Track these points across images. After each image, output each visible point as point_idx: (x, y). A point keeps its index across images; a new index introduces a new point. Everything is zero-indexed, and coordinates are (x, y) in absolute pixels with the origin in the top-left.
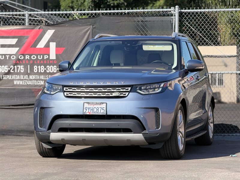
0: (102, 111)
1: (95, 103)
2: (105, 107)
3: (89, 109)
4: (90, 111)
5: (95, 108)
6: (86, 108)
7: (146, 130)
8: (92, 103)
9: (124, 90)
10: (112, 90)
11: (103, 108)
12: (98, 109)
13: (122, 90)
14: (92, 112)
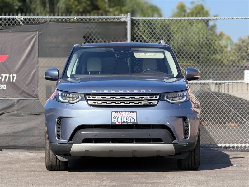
0: (132, 120)
1: (125, 112)
2: (135, 116)
3: (118, 118)
4: (119, 121)
5: (124, 117)
6: (115, 118)
7: (176, 140)
8: (121, 112)
9: (153, 99)
10: (140, 99)
11: (133, 117)
12: (127, 118)
13: (150, 99)
14: (121, 121)
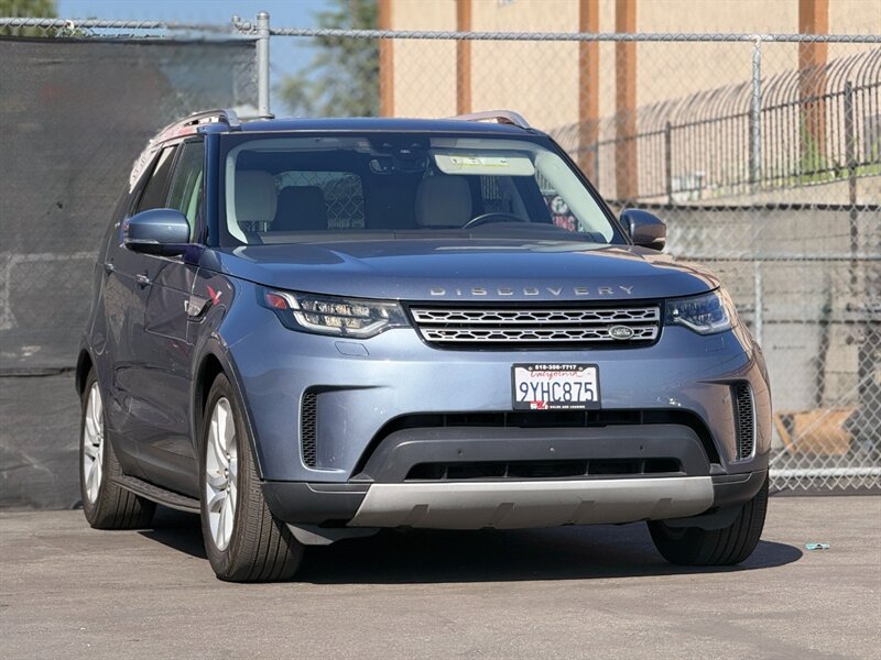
0: (585, 397)
1: (558, 367)
2: (593, 379)
3: (535, 390)
4: (539, 399)
5: (556, 386)
6: (524, 387)
7: (719, 462)
8: (545, 367)
9: (642, 318)
10: (602, 320)
11: (586, 384)
12: (567, 388)
13: (633, 319)
14: (546, 399)
